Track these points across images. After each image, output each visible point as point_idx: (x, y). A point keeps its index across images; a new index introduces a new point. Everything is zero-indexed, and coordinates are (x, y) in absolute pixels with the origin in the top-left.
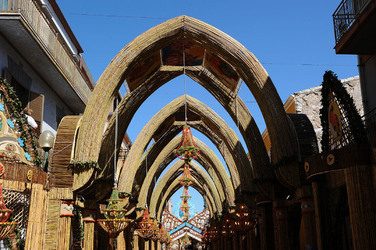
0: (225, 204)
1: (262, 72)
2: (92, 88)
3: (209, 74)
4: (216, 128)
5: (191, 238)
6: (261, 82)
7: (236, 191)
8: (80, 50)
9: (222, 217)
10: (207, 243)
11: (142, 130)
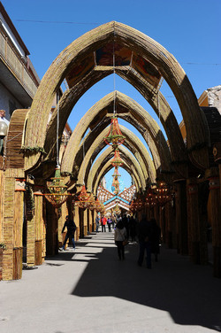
0: (148, 181)
1: (180, 71)
2: (37, 85)
3: (136, 73)
4: (141, 119)
5: (121, 208)
6: (179, 80)
7: (157, 171)
8: (27, 53)
9: (145, 192)
10: (134, 212)
11: (80, 120)
